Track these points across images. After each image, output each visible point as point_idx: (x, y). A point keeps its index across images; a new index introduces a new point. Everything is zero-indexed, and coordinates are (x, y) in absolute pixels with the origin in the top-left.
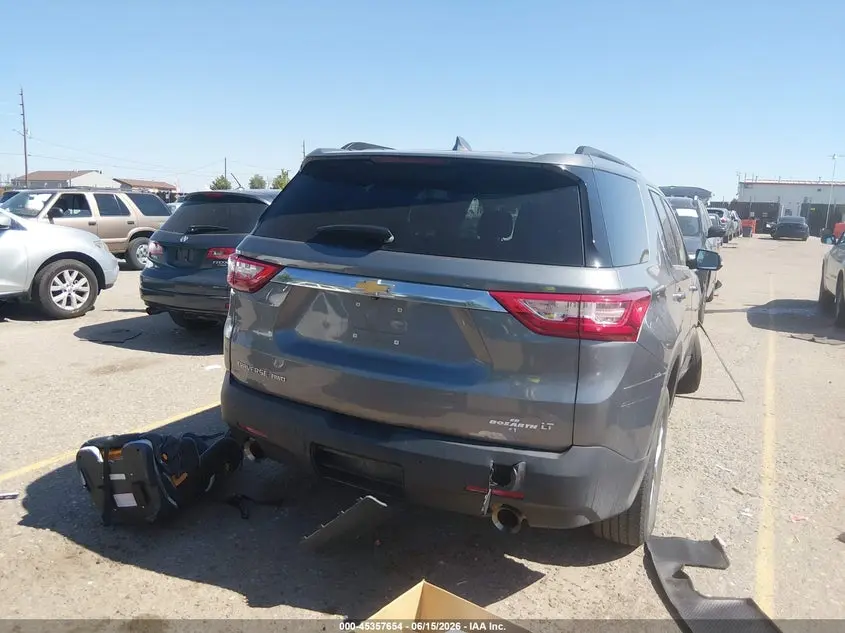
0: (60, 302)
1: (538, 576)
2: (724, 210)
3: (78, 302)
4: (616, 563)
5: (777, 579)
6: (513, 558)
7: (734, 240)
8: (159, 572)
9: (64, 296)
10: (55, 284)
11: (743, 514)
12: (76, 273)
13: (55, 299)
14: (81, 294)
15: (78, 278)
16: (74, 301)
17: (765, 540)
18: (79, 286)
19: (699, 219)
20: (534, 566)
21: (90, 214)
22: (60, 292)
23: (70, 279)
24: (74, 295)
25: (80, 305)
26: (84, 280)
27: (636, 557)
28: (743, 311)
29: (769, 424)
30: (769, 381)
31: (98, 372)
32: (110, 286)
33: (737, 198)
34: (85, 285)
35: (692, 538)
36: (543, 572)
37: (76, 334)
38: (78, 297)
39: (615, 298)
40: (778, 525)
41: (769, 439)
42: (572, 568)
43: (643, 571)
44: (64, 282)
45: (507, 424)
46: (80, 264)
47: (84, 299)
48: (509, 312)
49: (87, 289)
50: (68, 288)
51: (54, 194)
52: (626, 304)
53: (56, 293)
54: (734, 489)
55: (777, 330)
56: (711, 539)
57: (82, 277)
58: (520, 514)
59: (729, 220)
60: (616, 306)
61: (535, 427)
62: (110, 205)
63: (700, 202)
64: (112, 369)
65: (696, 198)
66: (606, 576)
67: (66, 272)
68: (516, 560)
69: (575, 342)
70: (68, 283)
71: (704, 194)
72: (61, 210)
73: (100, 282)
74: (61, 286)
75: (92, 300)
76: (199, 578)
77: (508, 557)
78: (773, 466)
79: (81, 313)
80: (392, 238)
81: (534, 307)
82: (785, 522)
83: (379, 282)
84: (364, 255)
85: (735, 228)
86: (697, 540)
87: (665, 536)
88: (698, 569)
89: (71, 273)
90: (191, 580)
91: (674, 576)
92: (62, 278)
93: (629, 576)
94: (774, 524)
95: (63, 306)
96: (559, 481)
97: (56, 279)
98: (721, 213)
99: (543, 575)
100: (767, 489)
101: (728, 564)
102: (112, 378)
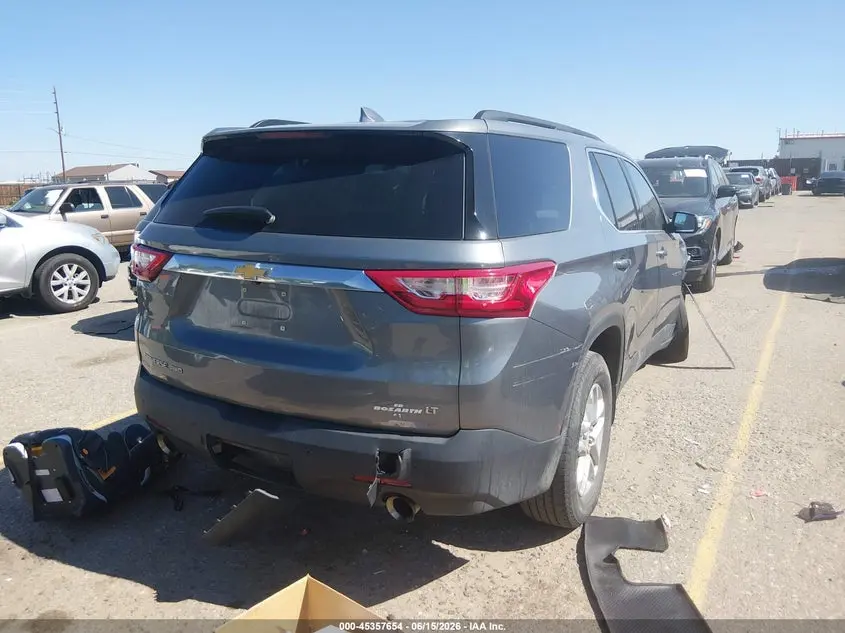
0: (61, 296)
1: (462, 562)
2: (760, 168)
3: (80, 295)
4: (547, 547)
5: (717, 561)
6: (440, 544)
7: (771, 199)
8: (78, 566)
9: (65, 290)
10: (55, 279)
11: (700, 490)
12: (75, 267)
13: (56, 294)
14: (82, 287)
15: (78, 271)
16: (76, 295)
17: (717, 519)
18: (79, 279)
19: (708, 179)
20: (459, 552)
21: (102, 208)
22: (60, 286)
23: (69, 273)
24: (75, 289)
25: (82, 298)
26: (84, 273)
27: (570, 541)
28: (761, 272)
29: (757, 390)
30: (769, 347)
31: (80, 365)
32: (111, 278)
33: (778, 154)
34: (85, 278)
35: (637, 518)
36: (467, 557)
37: (73, 328)
38: (80, 290)
39: (500, 271)
40: (736, 502)
41: (751, 407)
42: (498, 553)
43: (574, 555)
44: (64, 275)
45: (391, 409)
46: (79, 258)
47: (85, 292)
48: (386, 292)
49: (88, 282)
50: (69, 282)
51: (65, 190)
52: (513, 277)
53: (57, 288)
54: (697, 464)
55: (792, 290)
56: (655, 519)
57: (82, 271)
58: (414, 503)
59: (764, 178)
60: (501, 280)
61: (420, 412)
62: (122, 198)
63: (711, 161)
64: (96, 361)
65: (707, 157)
66: (533, 561)
67: (66, 267)
68: (443, 546)
69: (454, 321)
70: (68, 277)
71: (719, 153)
72: (72, 205)
73: (100, 274)
74: (61, 280)
75: (94, 291)
76: (116, 572)
77: (435, 543)
78: (748, 437)
79: (83, 306)
80: (273, 218)
81: (413, 285)
82: (744, 498)
83: (258, 266)
84: (245, 238)
85: (773, 186)
86: (642, 520)
87: (608, 516)
88: (634, 551)
89: (70, 267)
90: (108, 574)
91: (605, 560)
92: (61, 272)
93: (557, 561)
94: (732, 500)
95: (65, 300)
96: (452, 468)
97: (56, 274)
98: (756, 172)
99: (466, 561)
100: (734, 462)
101: (666, 547)
102: (94, 369)
